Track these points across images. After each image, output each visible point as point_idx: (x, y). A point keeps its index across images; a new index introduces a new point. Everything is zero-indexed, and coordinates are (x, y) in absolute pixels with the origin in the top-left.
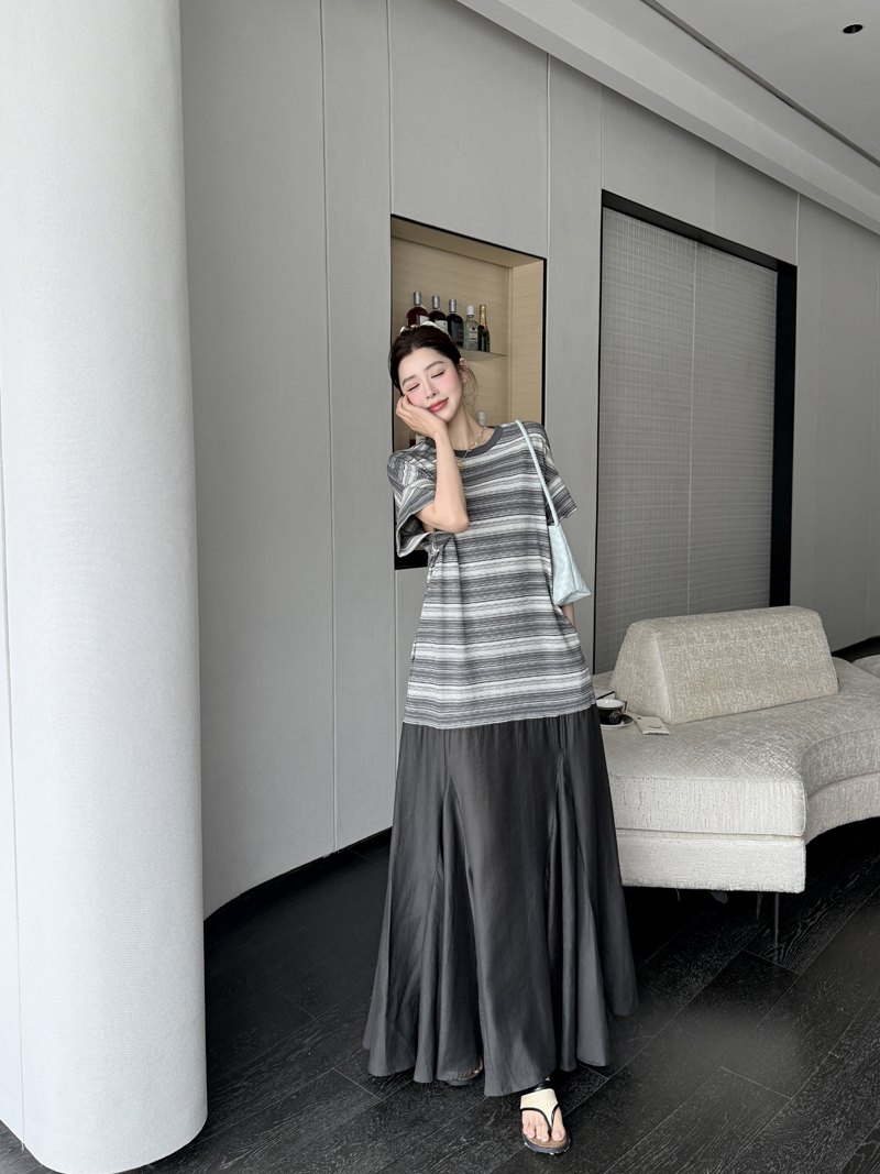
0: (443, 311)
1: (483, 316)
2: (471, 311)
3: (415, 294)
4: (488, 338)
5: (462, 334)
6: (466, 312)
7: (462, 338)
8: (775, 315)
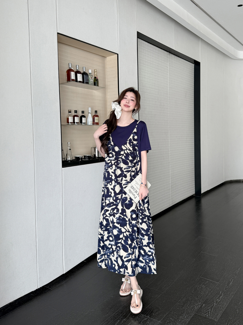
0: (80, 71)
1: (96, 73)
2: (90, 71)
3: (69, 64)
4: (98, 81)
5: (88, 79)
6: (89, 72)
7: (88, 81)
8: (194, 78)
